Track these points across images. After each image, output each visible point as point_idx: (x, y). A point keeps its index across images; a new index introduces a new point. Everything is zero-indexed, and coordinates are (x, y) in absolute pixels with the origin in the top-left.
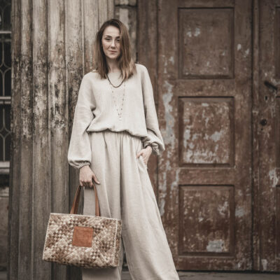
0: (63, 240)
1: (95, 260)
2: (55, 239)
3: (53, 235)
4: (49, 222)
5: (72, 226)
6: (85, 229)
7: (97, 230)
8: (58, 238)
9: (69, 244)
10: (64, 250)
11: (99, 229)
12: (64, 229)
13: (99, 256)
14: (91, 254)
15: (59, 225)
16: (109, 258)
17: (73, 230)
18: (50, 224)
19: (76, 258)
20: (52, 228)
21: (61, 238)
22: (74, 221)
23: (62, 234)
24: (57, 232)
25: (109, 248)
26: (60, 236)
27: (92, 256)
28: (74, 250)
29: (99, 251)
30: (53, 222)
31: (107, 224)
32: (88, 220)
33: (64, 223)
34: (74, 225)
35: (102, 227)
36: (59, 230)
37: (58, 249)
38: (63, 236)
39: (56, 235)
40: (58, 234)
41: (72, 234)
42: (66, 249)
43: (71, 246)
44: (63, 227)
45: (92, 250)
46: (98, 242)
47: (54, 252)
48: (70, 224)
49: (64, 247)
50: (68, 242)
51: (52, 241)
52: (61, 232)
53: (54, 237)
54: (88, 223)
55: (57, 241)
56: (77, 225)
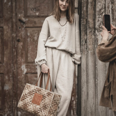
0: (28, 98)
1: (39, 113)
2: (25, 97)
3: (25, 95)
4: (25, 88)
5: (34, 92)
6: (39, 95)
7: (44, 97)
8: (26, 97)
9: (30, 101)
10: (27, 104)
13: (41, 111)
14: (38, 109)
15: (28, 90)
16: (45, 113)
17: (34, 95)
19: (31, 109)
20: (25, 91)
22: (35, 90)
23: (28, 95)
24: (27, 94)
25: (47, 108)
27: (38, 110)
28: (31, 105)
29: (42, 108)
30: (26, 88)
31: (49, 95)
32: (42, 91)
33: (31, 90)
34: (35, 92)
36: (28, 93)
37: (25, 103)
38: (29, 96)
39: (26, 96)
40: (27, 95)
41: (33, 96)
42: (28, 103)
43: (31, 103)
44: (30, 92)
45: (39, 107)
46: (43, 104)
47: (23, 104)
50: (30, 100)
51: (23, 98)
52: (28, 94)
53: (25, 96)
54: (41, 93)
55: (26, 98)
56: (36, 92)
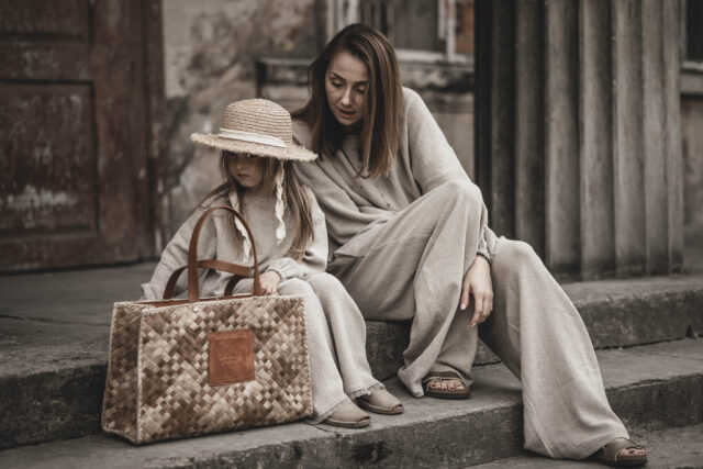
0: (186, 376)
1: (270, 410)
2: (165, 378)
3: (156, 369)
4: (142, 334)
5: (202, 335)
6: (235, 336)
7: (261, 333)
8: (171, 373)
9: (202, 385)
10: (194, 403)
11: (269, 329)
12: (185, 347)
13: (279, 398)
14: (259, 398)
15: (169, 339)
16: (299, 397)
17: (206, 347)
18: (146, 341)
19: (225, 417)
20: (152, 350)
21: (180, 372)
22: (207, 321)
23: (180, 362)
24: (167, 359)
25: (297, 372)
26: (175, 367)
27: (263, 401)
28: (217, 396)
29: (275, 385)
30: (152, 334)
32: (239, 311)
33: (182, 331)
34: (205, 330)
35: (273, 323)
36: (171, 354)
37: (177, 405)
38: (185, 365)
39: (165, 368)
40: (170, 364)
41: (205, 356)
42: (197, 398)
43: (207, 388)
44: (180, 342)
45: (260, 387)
46: (269, 364)
47: (167, 415)
48: (198, 330)
49: (193, 395)
50: (200, 378)
51: (155, 386)
52: (176, 357)
53: (160, 374)
54: (239, 320)
55: (170, 383)
56: (214, 330)
